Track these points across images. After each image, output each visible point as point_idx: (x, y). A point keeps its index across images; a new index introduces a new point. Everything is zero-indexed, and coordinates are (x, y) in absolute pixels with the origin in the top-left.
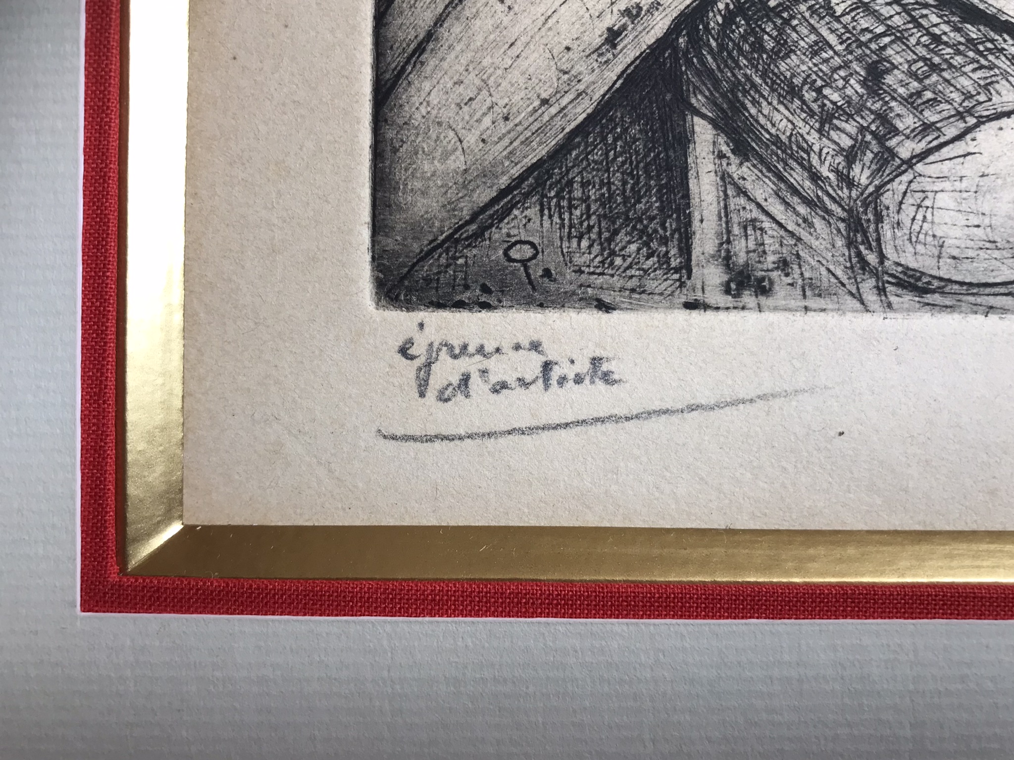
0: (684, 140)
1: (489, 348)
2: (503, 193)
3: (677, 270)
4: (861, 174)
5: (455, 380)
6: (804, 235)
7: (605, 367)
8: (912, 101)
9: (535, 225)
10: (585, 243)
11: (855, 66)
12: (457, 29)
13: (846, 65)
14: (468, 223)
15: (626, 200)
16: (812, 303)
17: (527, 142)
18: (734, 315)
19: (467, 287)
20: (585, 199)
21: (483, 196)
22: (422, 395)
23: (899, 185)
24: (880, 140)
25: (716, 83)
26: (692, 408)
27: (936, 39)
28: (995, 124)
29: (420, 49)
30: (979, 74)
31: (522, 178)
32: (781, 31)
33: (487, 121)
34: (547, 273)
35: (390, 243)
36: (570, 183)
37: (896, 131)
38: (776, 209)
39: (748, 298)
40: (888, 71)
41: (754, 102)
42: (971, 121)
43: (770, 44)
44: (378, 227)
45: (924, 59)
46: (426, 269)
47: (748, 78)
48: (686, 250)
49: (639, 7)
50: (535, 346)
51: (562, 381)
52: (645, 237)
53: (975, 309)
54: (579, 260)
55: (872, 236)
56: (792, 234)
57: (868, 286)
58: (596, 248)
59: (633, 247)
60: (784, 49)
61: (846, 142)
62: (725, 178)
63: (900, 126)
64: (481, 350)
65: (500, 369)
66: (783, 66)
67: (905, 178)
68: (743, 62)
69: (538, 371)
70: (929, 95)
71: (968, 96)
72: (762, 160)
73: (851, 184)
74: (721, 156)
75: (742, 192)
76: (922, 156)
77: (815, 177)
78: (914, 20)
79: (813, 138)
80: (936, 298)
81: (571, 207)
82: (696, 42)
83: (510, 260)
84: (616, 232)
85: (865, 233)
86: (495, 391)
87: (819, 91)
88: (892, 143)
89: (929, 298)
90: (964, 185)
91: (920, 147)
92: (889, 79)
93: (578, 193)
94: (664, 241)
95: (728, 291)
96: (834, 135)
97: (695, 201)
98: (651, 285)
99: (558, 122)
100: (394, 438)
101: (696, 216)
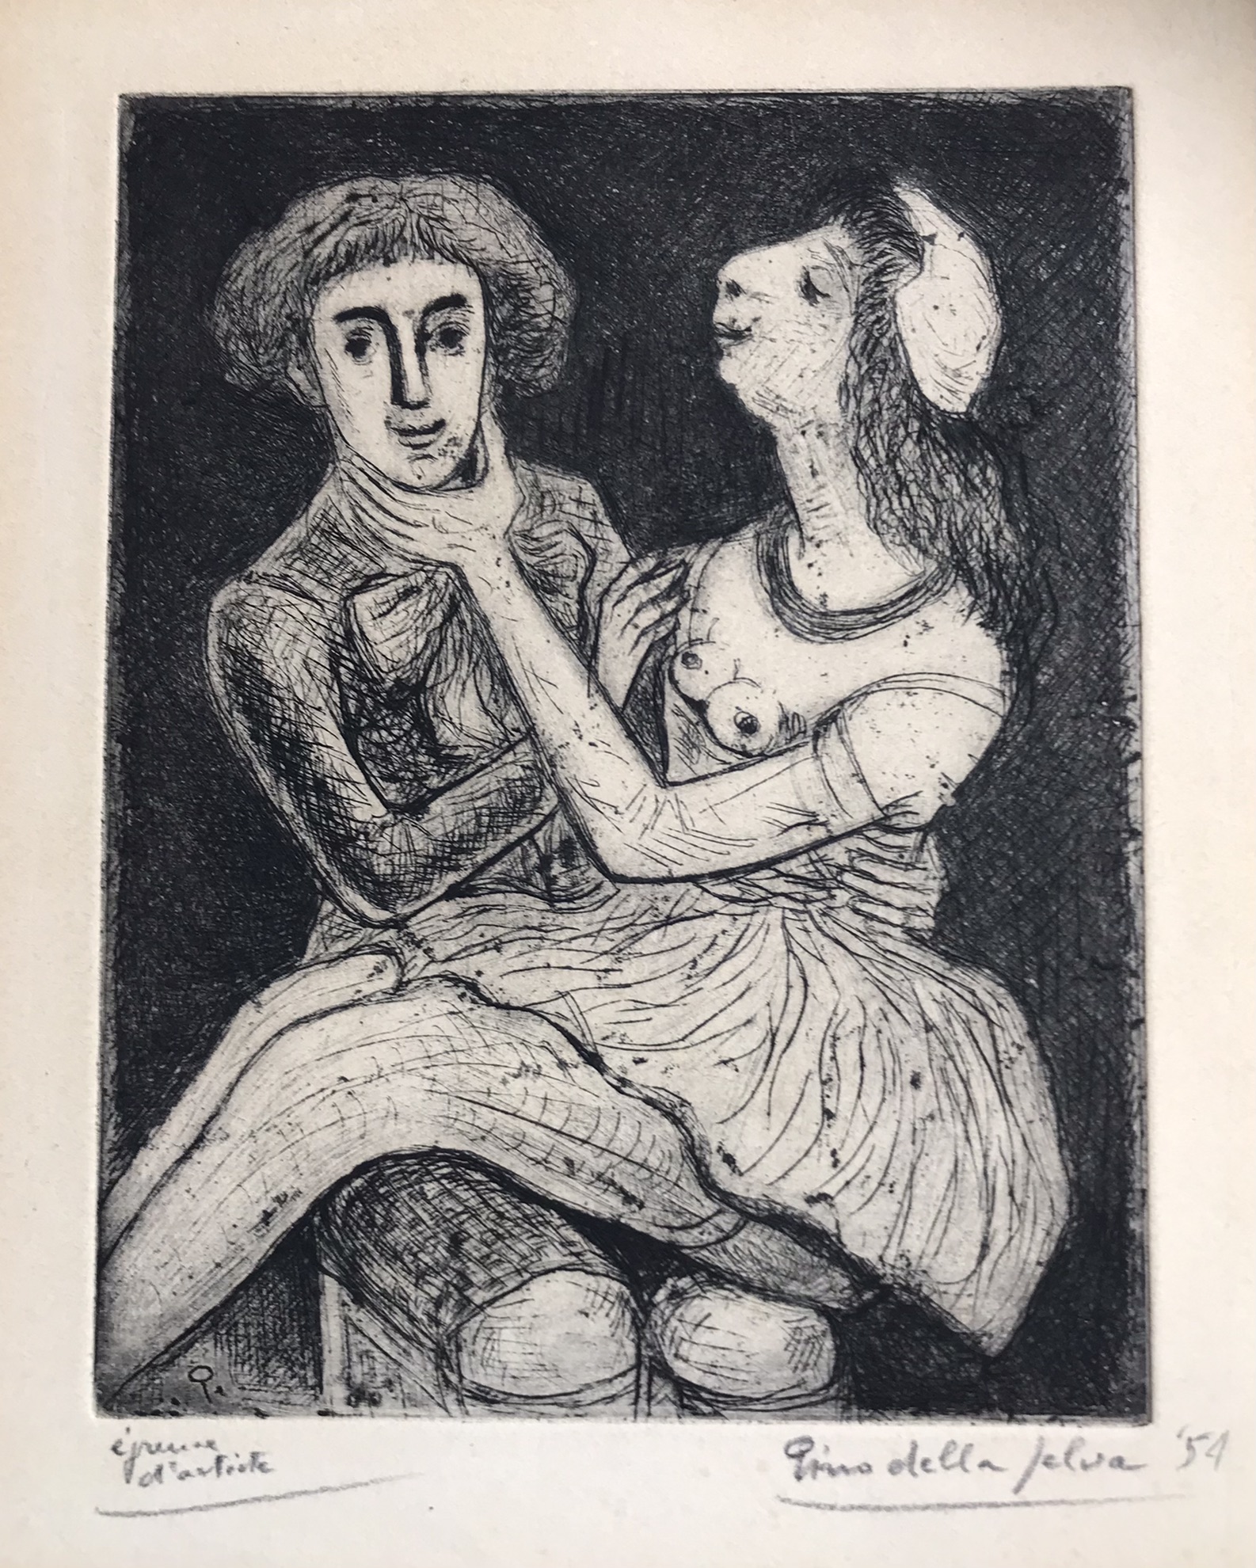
0: (317, 1293)
1: (177, 1446)
2: (188, 1331)
3: (313, 1388)
4: (446, 1317)
5: (152, 1470)
6: (403, 1361)
7: (261, 1460)
8: (483, 1261)
9: (210, 1355)
10: (247, 1368)
11: (442, 1236)
12: (156, 1211)
13: (435, 1236)
14: (163, 1353)
15: (276, 1336)
16: (411, 1411)
17: (205, 1294)
18: (354, 1421)
19: (161, 1400)
20: (247, 1336)
21: (174, 1333)
22: (128, 1481)
23: (474, 1324)
24: (460, 1290)
25: (341, 1250)
26: (324, 1490)
27: (501, 1215)
28: (544, 1278)
29: (130, 1227)
30: (533, 1241)
31: (201, 1321)
32: (388, 1211)
33: (177, 1279)
34: (219, 1390)
35: (106, 1369)
36: (236, 1324)
37: (471, 1284)
38: (384, 1343)
39: (364, 1408)
40: (465, 1240)
41: (369, 1265)
42: (526, 1276)
43: (380, 1221)
44: (99, 1357)
45: (491, 1230)
46: (133, 1386)
47: (363, 1246)
48: (319, 1373)
49: (286, 1195)
50: (210, 1444)
51: (230, 1470)
52: (290, 1363)
53: (530, 1415)
54: (242, 1380)
55: (454, 1361)
56: (395, 1361)
57: (451, 1399)
58: (255, 1371)
59: (281, 1371)
60: (390, 1225)
61: (435, 1293)
62: (346, 1320)
63: (474, 1279)
64: (171, 1448)
65: (185, 1462)
66: (389, 1237)
67: (479, 1318)
68: (360, 1234)
69: (212, 1462)
70: (495, 1257)
71: (524, 1258)
72: (374, 1307)
73: (438, 1323)
74: (344, 1304)
75: (358, 1330)
76: (491, 1302)
77: (412, 1319)
78: (485, 1202)
79: (411, 1290)
80: (501, 1407)
81: (237, 1341)
82: (326, 1220)
83: (193, 1380)
84: (269, 1360)
85: (448, 1360)
86: (181, 1478)
87: (415, 1255)
88: (468, 1293)
89: (496, 1407)
90: (522, 1323)
91: (488, 1295)
92: (466, 1246)
93: (241, 1332)
94: (303, 1366)
95: (349, 1403)
96: (426, 1288)
97: (325, 1337)
98: (294, 1398)
99: (227, 1280)
100: (107, 1514)
101: (326, 1348)
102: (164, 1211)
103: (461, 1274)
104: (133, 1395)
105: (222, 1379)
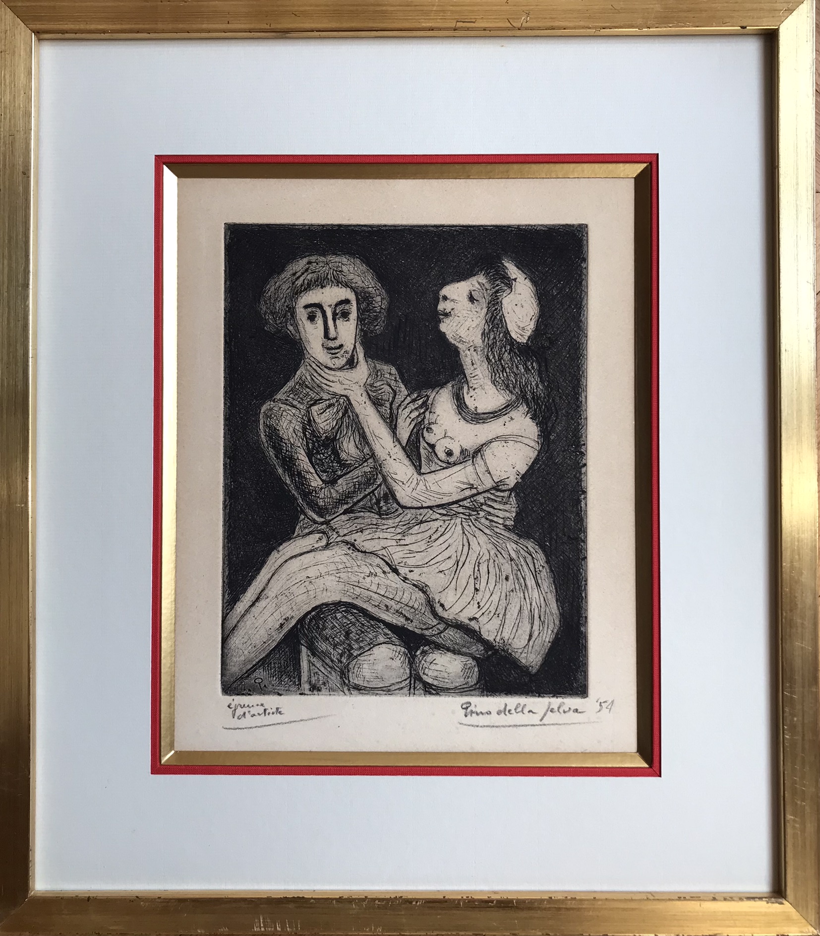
0: (299, 652)
1: (250, 706)
2: (254, 666)
3: (298, 685)
4: (344, 660)
5: (242, 714)
6: (330, 676)
7: (280, 710)
8: (357, 641)
9: (262, 674)
10: (274, 678)
11: (342, 632)
12: (243, 624)
13: (340, 632)
14: (245, 673)
15: (285, 668)
16: (331, 693)
17: (260, 653)
18: (312, 697)
19: (245, 690)
20: (275, 667)
21: (249, 667)
22: (234, 718)
23: (354, 662)
24: (349, 651)
25: (307, 637)
26: (301, 720)
27: (363, 625)
28: (378, 646)
29: (233, 629)
30: (374, 633)
31: (259, 662)
32: (324, 623)
33: (250, 648)
34: (265, 686)
35: (225, 679)
36: (271, 663)
37: (353, 649)
38: (322, 669)
39: (315, 692)
40: (351, 633)
41: (317, 642)
42: (372, 646)
43: (321, 627)
44: (222, 675)
45: (359, 630)
46: (235, 685)
47: (315, 635)
48: (300, 680)
49: (288, 618)
50: (262, 705)
51: (269, 714)
52: (290, 677)
53: (373, 694)
54: (273, 683)
55: (347, 676)
56: (326, 676)
57: (346, 689)
58: (277, 680)
59: (287, 679)
60: (324, 628)
61: (340, 652)
62: (309, 661)
63: (354, 647)
64: (248, 706)
65: (253, 711)
66: (324, 632)
67: (355, 660)
68: (314, 631)
69: (263, 711)
70: (361, 639)
71: (371, 639)
72: (319, 657)
73: (341, 662)
74: (309, 656)
75: (313, 665)
76: (360, 655)
77: (332, 661)
78: (357, 620)
79: (332, 650)
80: (364, 691)
81: (271, 669)
82: (302, 627)
83: (256, 683)
84: (282, 675)
85: (345, 675)
86: (252, 716)
88: (352, 652)
89: (361, 692)
90: (370, 662)
91: (359, 653)
92: (351, 635)
93: (273, 666)
94: (294, 678)
95: (310, 691)
96: (337, 650)
97: (302, 667)
98: (291, 689)
99: (268, 648)
100: (226, 729)
101: (302, 671)
102: (245, 624)
103: (349, 645)
104: (235, 688)
105: (266, 682)
